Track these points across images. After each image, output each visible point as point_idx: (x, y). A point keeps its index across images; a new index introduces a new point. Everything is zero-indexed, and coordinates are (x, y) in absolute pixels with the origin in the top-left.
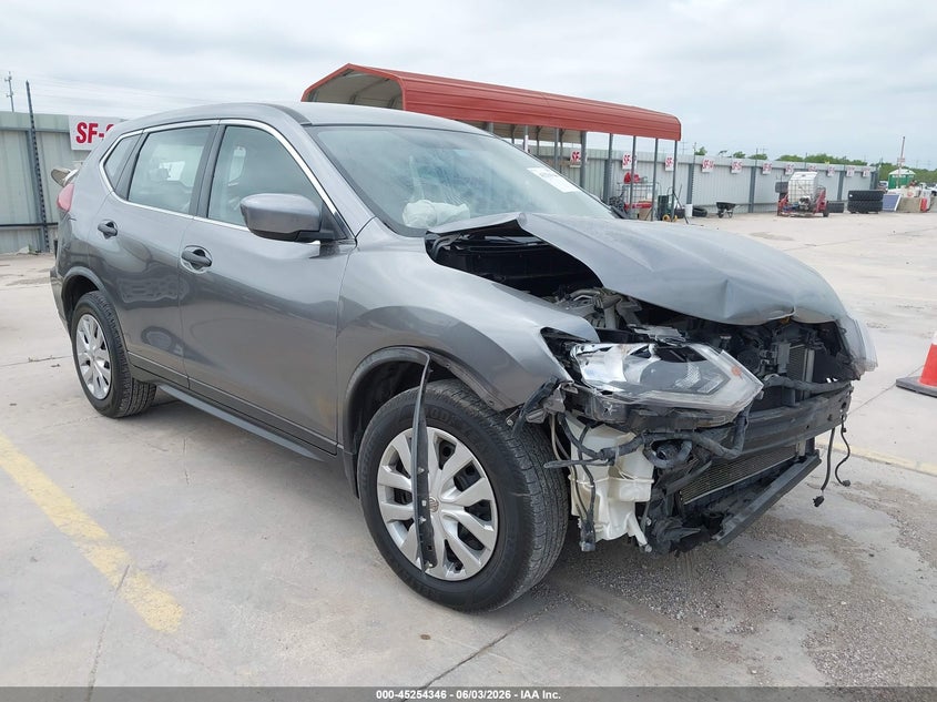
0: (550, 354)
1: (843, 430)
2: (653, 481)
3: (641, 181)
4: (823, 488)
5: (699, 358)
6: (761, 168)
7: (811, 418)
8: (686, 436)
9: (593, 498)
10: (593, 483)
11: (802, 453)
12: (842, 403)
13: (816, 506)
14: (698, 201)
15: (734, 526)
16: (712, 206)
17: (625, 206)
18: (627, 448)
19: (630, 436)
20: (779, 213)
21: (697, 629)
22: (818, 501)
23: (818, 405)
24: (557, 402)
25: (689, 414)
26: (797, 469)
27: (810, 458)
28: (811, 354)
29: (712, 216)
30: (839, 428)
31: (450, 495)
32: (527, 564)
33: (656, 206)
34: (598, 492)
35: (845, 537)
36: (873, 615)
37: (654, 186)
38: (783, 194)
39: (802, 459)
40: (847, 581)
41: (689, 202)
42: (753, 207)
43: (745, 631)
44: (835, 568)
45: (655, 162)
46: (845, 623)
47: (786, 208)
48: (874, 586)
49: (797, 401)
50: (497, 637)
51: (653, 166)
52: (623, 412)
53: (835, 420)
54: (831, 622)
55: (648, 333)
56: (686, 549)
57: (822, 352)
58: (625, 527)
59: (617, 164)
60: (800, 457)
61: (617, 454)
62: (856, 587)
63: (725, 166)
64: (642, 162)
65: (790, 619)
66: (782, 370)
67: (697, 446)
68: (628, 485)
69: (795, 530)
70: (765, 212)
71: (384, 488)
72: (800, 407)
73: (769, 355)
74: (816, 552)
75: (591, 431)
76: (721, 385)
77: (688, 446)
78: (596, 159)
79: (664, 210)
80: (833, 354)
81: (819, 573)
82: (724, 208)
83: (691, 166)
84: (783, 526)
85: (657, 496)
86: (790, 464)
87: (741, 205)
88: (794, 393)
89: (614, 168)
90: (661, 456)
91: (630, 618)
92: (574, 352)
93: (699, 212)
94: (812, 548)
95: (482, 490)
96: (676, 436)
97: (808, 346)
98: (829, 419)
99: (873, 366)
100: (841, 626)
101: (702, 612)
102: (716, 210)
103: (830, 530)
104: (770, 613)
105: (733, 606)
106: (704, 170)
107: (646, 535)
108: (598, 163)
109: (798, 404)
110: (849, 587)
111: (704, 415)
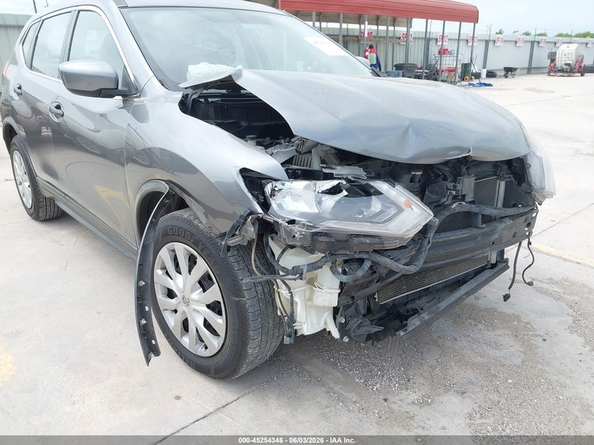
0: (246, 190)
1: (529, 243)
2: (339, 291)
3: (450, 53)
4: (509, 288)
5: (378, 193)
6: (539, 42)
7: (496, 236)
8: (365, 256)
9: (292, 303)
10: (291, 293)
11: (493, 261)
12: (527, 223)
13: (505, 300)
14: (490, 67)
15: (418, 323)
16: (501, 70)
17: (437, 71)
18: (314, 266)
19: (318, 256)
20: (549, 74)
21: (386, 400)
22: (506, 297)
23: (503, 225)
24: (251, 231)
25: (363, 240)
26: (488, 273)
27: (500, 264)
28: (503, 184)
29: (500, 77)
30: (525, 243)
31: (197, 294)
32: (246, 350)
33: (459, 71)
34: (296, 299)
35: (527, 323)
36: (531, 392)
37: (457, 56)
38: (553, 60)
39: (493, 266)
40: (518, 361)
41: (484, 67)
42: (530, 70)
43: (423, 403)
44: (512, 350)
45: (459, 40)
46: (506, 399)
47: (554, 70)
48: (540, 366)
49: (483, 222)
50: (230, 401)
51: (456, 42)
52: (309, 238)
53: (521, 236)
54: (495, 397)
55: (334, 172)
56: (378, 340)
57: (511, 182)
58: (322, 324)
59: (434, 41)
60: (492, 264)
61: (305, 271)
62: (524, 367)
63: (511, 41)
64: (451, 40)
65: (463, 393)
66: (469, 198)
67: (374, 264)
68: (320, 294)
69: (489, 317)
70: (540, 73)
71: (159, 285)
72: (486, 228)
73: (455, 187)
74: (500, 336)
75: (290, 251)
76: (395, 215)
77: (367, 265)
78: (419, 38)
79: (466, 73)
80: (519, 184)
81: (498, 353)
82: (509, 71)
83: (487, 42)
84: (482, 313)
85: (344, 302)
86: (483, 269)
87: (522, 69)
88: (481, 216)
89: (432, 44)
90: (344, 272)
91: (337, 388)
92: (268, 189)
93: (491, 74)
94: (498, 332)
95: (214, 293)
96: (357, 256)
97: (500, 178)
98: (514, 236)
99: (551, 195)
100: (503, 401)
101: (394, 385)
102: (503, 73)
103: (517, 317)
104: (447, 389)
105: (421, 380)
106: (496, 44)
107: (339, 331)
108: (420, 41)
109: (484, 225)
110: (518, 367)
111: (377, 240)
